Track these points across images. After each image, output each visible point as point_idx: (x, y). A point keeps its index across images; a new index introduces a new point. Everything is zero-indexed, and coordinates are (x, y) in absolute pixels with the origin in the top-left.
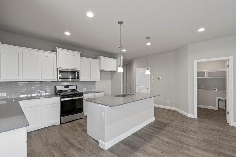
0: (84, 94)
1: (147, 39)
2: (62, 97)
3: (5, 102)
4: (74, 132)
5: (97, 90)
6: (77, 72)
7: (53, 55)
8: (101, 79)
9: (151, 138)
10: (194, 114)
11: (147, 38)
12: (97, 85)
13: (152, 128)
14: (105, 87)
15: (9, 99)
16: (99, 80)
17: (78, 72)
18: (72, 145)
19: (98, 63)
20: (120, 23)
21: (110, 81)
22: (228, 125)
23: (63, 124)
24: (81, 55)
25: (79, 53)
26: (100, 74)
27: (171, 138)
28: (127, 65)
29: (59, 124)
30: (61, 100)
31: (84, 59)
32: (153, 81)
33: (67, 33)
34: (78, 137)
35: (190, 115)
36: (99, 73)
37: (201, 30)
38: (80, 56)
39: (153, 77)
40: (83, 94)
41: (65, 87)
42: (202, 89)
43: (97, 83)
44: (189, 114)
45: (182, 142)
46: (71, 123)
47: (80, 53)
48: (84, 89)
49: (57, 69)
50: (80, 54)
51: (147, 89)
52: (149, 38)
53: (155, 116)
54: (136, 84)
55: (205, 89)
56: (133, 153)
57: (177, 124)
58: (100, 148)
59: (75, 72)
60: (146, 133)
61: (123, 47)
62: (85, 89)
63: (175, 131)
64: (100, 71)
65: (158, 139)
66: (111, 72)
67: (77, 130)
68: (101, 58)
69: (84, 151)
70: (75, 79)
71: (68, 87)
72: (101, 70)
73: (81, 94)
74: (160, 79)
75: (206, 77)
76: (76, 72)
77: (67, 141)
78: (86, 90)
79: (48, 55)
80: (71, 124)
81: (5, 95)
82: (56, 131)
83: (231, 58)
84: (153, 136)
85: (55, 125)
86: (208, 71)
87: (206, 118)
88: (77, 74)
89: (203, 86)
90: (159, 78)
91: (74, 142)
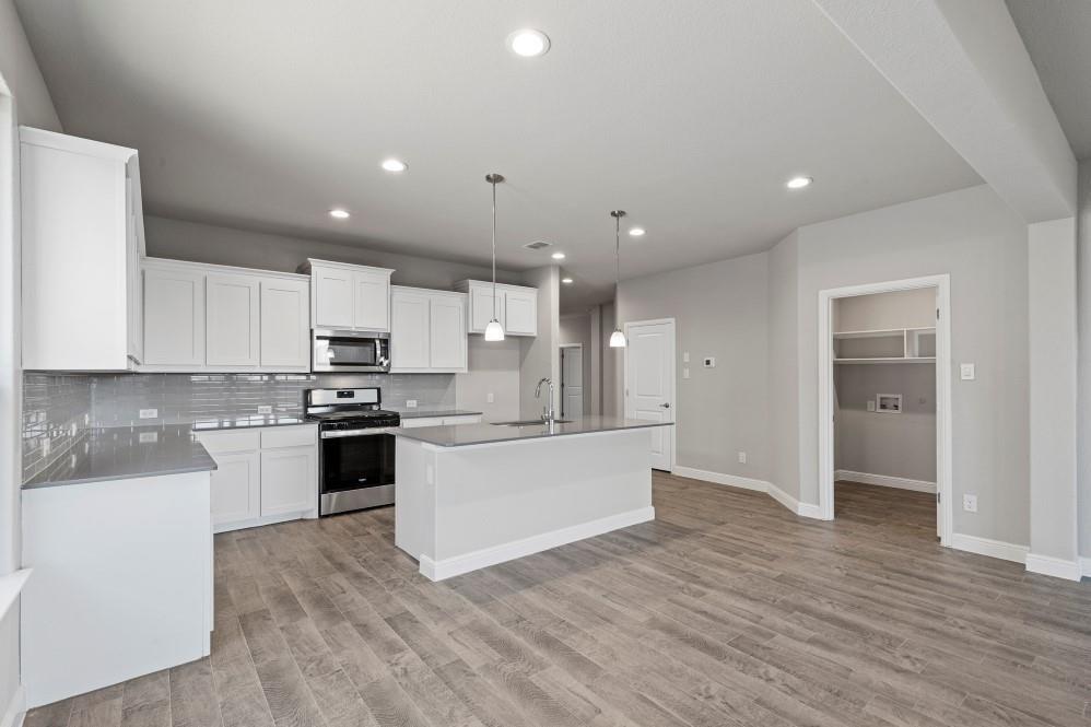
0: (401, 421)
1: (615, 219)
2: (326, 424)
3: (154, 437)
4: (357, 540)
5: (459, 407)
6: (380, 340)
7: (297, 283)
8: (471, 365)
9: (597, 564)
10: (818, 504)
11: (613, 214)
12: (460, 389)
13: (621, 538)
14: (491, 395)
15: (167, 426)
16: (466, 371)
17: (386, 342)
18: (341, 567)
19: (461, 305)
20: (495, 179)
21: (515, 376)
22: (936, 543)
23: (327, 516)
24: (394, 281)
25: (387, 273)
26: (470, 347)
27: (666, 567)
28: (601, 306)
29: (315, 515)
30: (323, 437)
31: (404, 294)
32: (687, 374)
33: (340, 214)
34: (366, 551)
35: (804, 509)
36: (464, 342)
37: (798, 183)
38: (392, 283)
39: (686, 357)
40: (398, 417)
41: (341, 395)
42: (896, 407)
43: (458, 381)
44: (801, 504)
45: (694, 578)
46: (354, 515)
47: (390, 272)
48: (408, 402)
49: (311, 331)
50: (391, 276)
51: (667, 406)
52: (621, 213)
53: (653, 504)
54: (626, 387)
55: (907, 409)
56: (513, 592)
57: (731, 534)
58: (421, 576)
59: (372, 341)
60: (589, 551)
61: (546, 245)
62: (412, 404)
63: (703, 550)
64: (470, 335)
65: (621, 567)
66: (517, 341)
67: (369, 533)
68: (471, 288)
69: (373, 581)
70: (374, 365)
71: (351, 395)
72: (471, 331)
73: (394, 420)
74: (712, 364)
75: (907, 357)
76: (377, 342)
77: (329, 558)
78: (415, 406)
79: (281, 286)
80: (355, 519)
81: (154, 413)
82: (300, 534)
83: (943, 281)
84: (608, 559)
85: (302, 520)
86: (920, 333)
87: (865, 521)
88: (378, 347)
89: (900, 396)
90: (708, 362)
91: (349, 560)
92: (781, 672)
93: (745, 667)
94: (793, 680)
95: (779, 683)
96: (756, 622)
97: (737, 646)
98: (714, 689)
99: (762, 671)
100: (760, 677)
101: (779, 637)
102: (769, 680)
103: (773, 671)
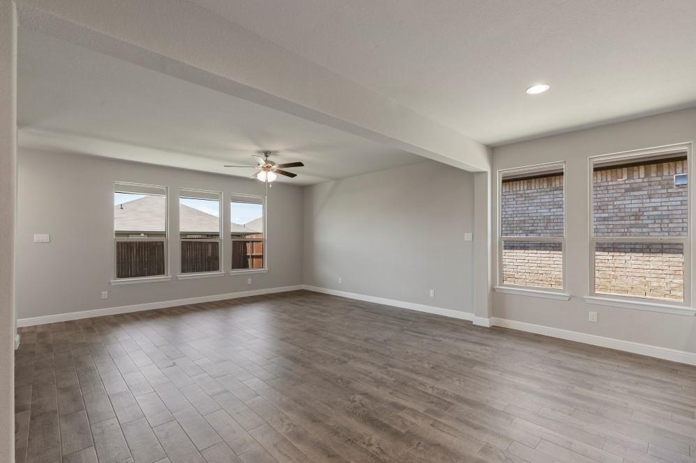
92: (427, 391)
93: (444, 393)
94: (422, 388)
95: (428, 387)
96: (436, 420)
97: (449, 403)
98: (457, 383)
99: (436, 391)
100: (436, 388)
101: (422, 410)
102: (433, 387)
103: (430, 391)
